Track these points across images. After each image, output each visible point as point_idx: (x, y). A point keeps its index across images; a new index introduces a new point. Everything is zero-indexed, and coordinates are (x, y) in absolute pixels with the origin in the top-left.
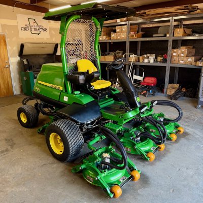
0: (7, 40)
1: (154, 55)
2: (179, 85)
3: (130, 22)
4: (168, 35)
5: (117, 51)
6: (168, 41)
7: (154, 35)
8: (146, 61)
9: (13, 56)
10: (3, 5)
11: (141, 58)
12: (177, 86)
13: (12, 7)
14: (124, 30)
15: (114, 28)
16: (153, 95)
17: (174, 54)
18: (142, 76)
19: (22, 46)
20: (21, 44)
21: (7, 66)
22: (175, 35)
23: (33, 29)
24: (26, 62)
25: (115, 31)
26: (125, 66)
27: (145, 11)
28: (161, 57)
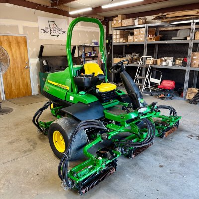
0: (28, 41)
1: (172, 58)
2: (198, 89)
3: (149, 25)
4: (188, 38)
5: (133, 54)
6: (188, 44)
7: (173, 38)
8: (164, 64)
9: (32, 56)
10: (26, 8)
11: (159, 60)
12: (196, 90)
13: (34, 10)
14: (142, 32)
15: (131, 31)
16: (171, 98)
17: (194, 57)
18: (159, 79)
19: (42, 47)
20: (42, 46)
21: (27, 67)
22: (195, 39)
23: (53, 31)
24: (45, 63)
25: (132, 34)
26: (142, 68)
27: (166, 14)
28: (180, 60)
